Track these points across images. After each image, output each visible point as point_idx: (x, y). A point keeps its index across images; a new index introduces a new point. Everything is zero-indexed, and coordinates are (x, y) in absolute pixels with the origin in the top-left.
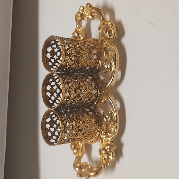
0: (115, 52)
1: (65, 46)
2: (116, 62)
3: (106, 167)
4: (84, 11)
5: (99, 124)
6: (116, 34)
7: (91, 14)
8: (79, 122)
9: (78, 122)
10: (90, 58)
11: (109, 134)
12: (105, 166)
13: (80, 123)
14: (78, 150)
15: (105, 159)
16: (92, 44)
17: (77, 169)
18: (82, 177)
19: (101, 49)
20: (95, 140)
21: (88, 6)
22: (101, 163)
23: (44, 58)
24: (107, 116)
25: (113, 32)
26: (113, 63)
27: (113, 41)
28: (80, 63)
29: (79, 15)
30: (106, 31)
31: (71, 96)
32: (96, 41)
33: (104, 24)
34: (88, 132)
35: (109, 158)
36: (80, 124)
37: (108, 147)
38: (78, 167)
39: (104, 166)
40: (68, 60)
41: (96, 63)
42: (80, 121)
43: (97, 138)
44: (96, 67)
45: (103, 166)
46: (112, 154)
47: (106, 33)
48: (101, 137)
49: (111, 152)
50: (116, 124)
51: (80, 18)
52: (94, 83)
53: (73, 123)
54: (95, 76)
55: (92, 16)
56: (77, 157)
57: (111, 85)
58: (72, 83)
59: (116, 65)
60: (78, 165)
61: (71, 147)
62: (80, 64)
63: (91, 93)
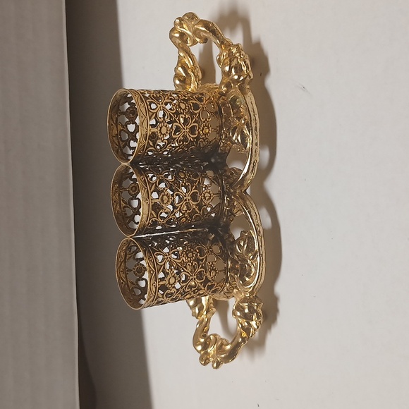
2: (252, 130)
3: (246, 343)
11: (247, 279)
15: (243, 327)
17: (199, 348)
22: (238, 336)
24: (242, 243)
26: (246, 132)
30: (230, 67)
31: (162, 200)
34: (210, 273)
35: (250, 326)
37: (246, 305)
38: (201, 344)
39: (243, 340)
45: (240, 340)
47: (230, 71)
50: (258, 258)
51: (179, 41)
53: (170, 256)
56: (200, 323)
58: (162, 175)
59: (254, 134)
60: (202, 340)
63: (208, 191)
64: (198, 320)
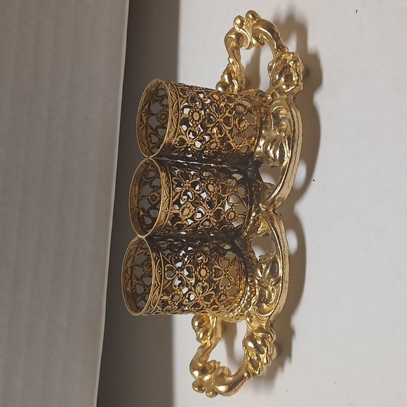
0: (294, 123)
1: (178, 103)
2: (293, 146)
3: (252, 378)
4: (244, 28)
5: (247, 280)
6: (301, 84)
7: (255, 36)
8: (198, 270)
9: (196, 270)
10: (240, 133)
11: (265, 306)
12: (251, 375)
13: (200, 274)
14: (205, 333)
15: (251, 361)
16: (251, 101)
17: (196, 373)
18: (203, 391)
19: (267, 114)
20: (237, 315)
21: (250, 16)
22: (244, 367)
23: (141, 125)
24: (264, 266)
25: (294, 79)
26: (286, 149)
27: (294, 98)
28: (213, 142)
29: (233, 36)
30: (280, 75)
31: (182, 212)
32: (260, 96)
33: (279, 59)
34: (220, 296)
35: (259, 359)
36: (201, 276)
37: (260, 334)
38: (198, 369)
39: (249, 375)
40: (184, 133)
41: (252, 145)
42: (200, 270)
43: (242, 311)
44: (253, 153)
45: (246, 374)
46: (266, 351)
47: (279, 79)
48: (250, 310)
49: (265, 346)
50: (281, 285)
51: (234, 44)
52: (246, 188)
53: (182, 272)
54: (249, 173)
55: (257, 39)
57: (279, 198)
58: (189, 185)
59: (294, 151)
60: (201, 365)
61: (193, 324)
62: (215, 144)
63: (234, 210)
64: (200, 345)
